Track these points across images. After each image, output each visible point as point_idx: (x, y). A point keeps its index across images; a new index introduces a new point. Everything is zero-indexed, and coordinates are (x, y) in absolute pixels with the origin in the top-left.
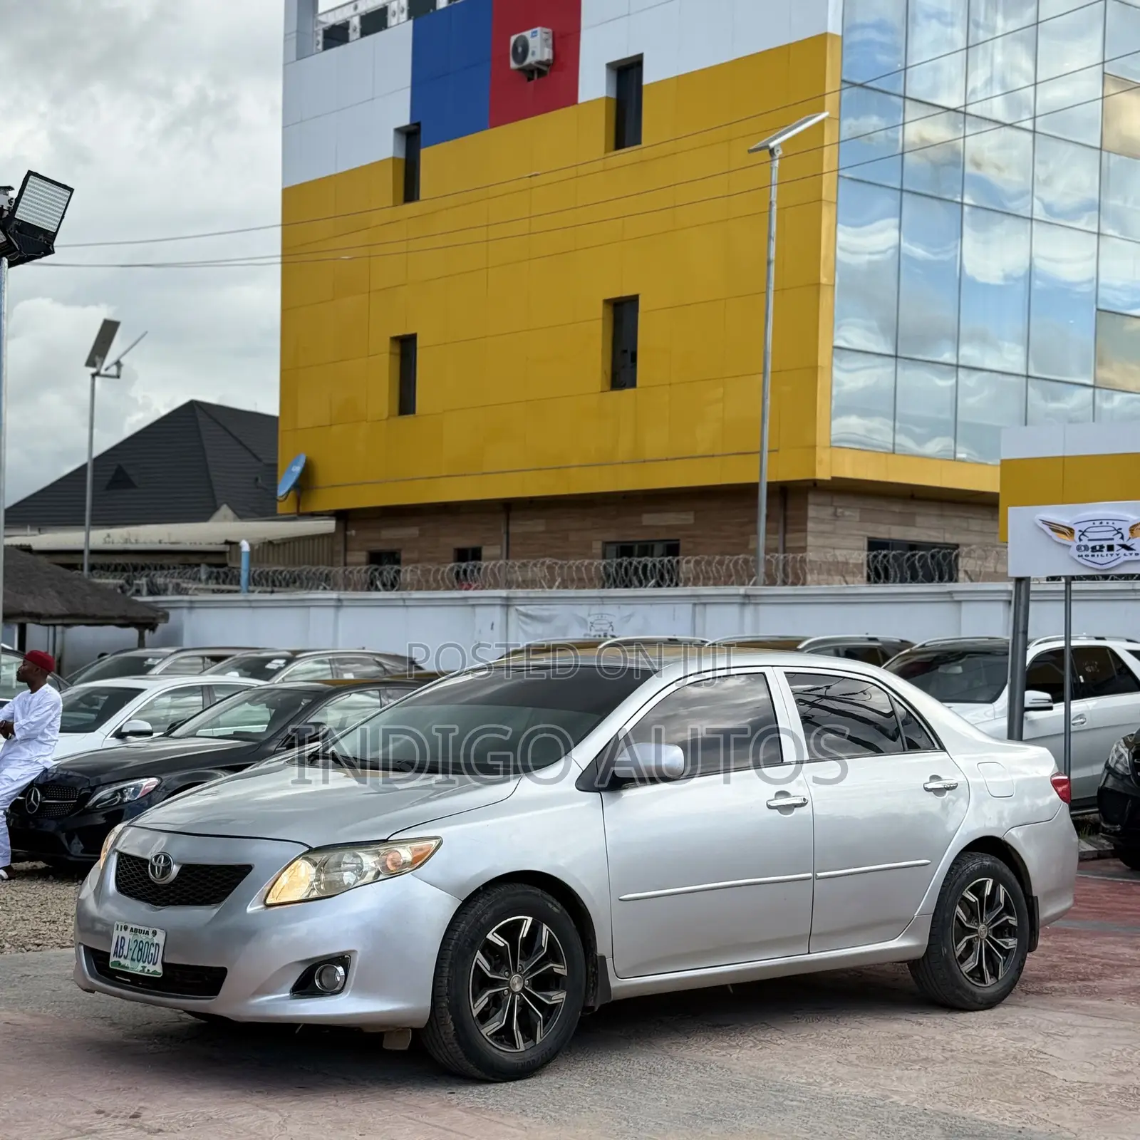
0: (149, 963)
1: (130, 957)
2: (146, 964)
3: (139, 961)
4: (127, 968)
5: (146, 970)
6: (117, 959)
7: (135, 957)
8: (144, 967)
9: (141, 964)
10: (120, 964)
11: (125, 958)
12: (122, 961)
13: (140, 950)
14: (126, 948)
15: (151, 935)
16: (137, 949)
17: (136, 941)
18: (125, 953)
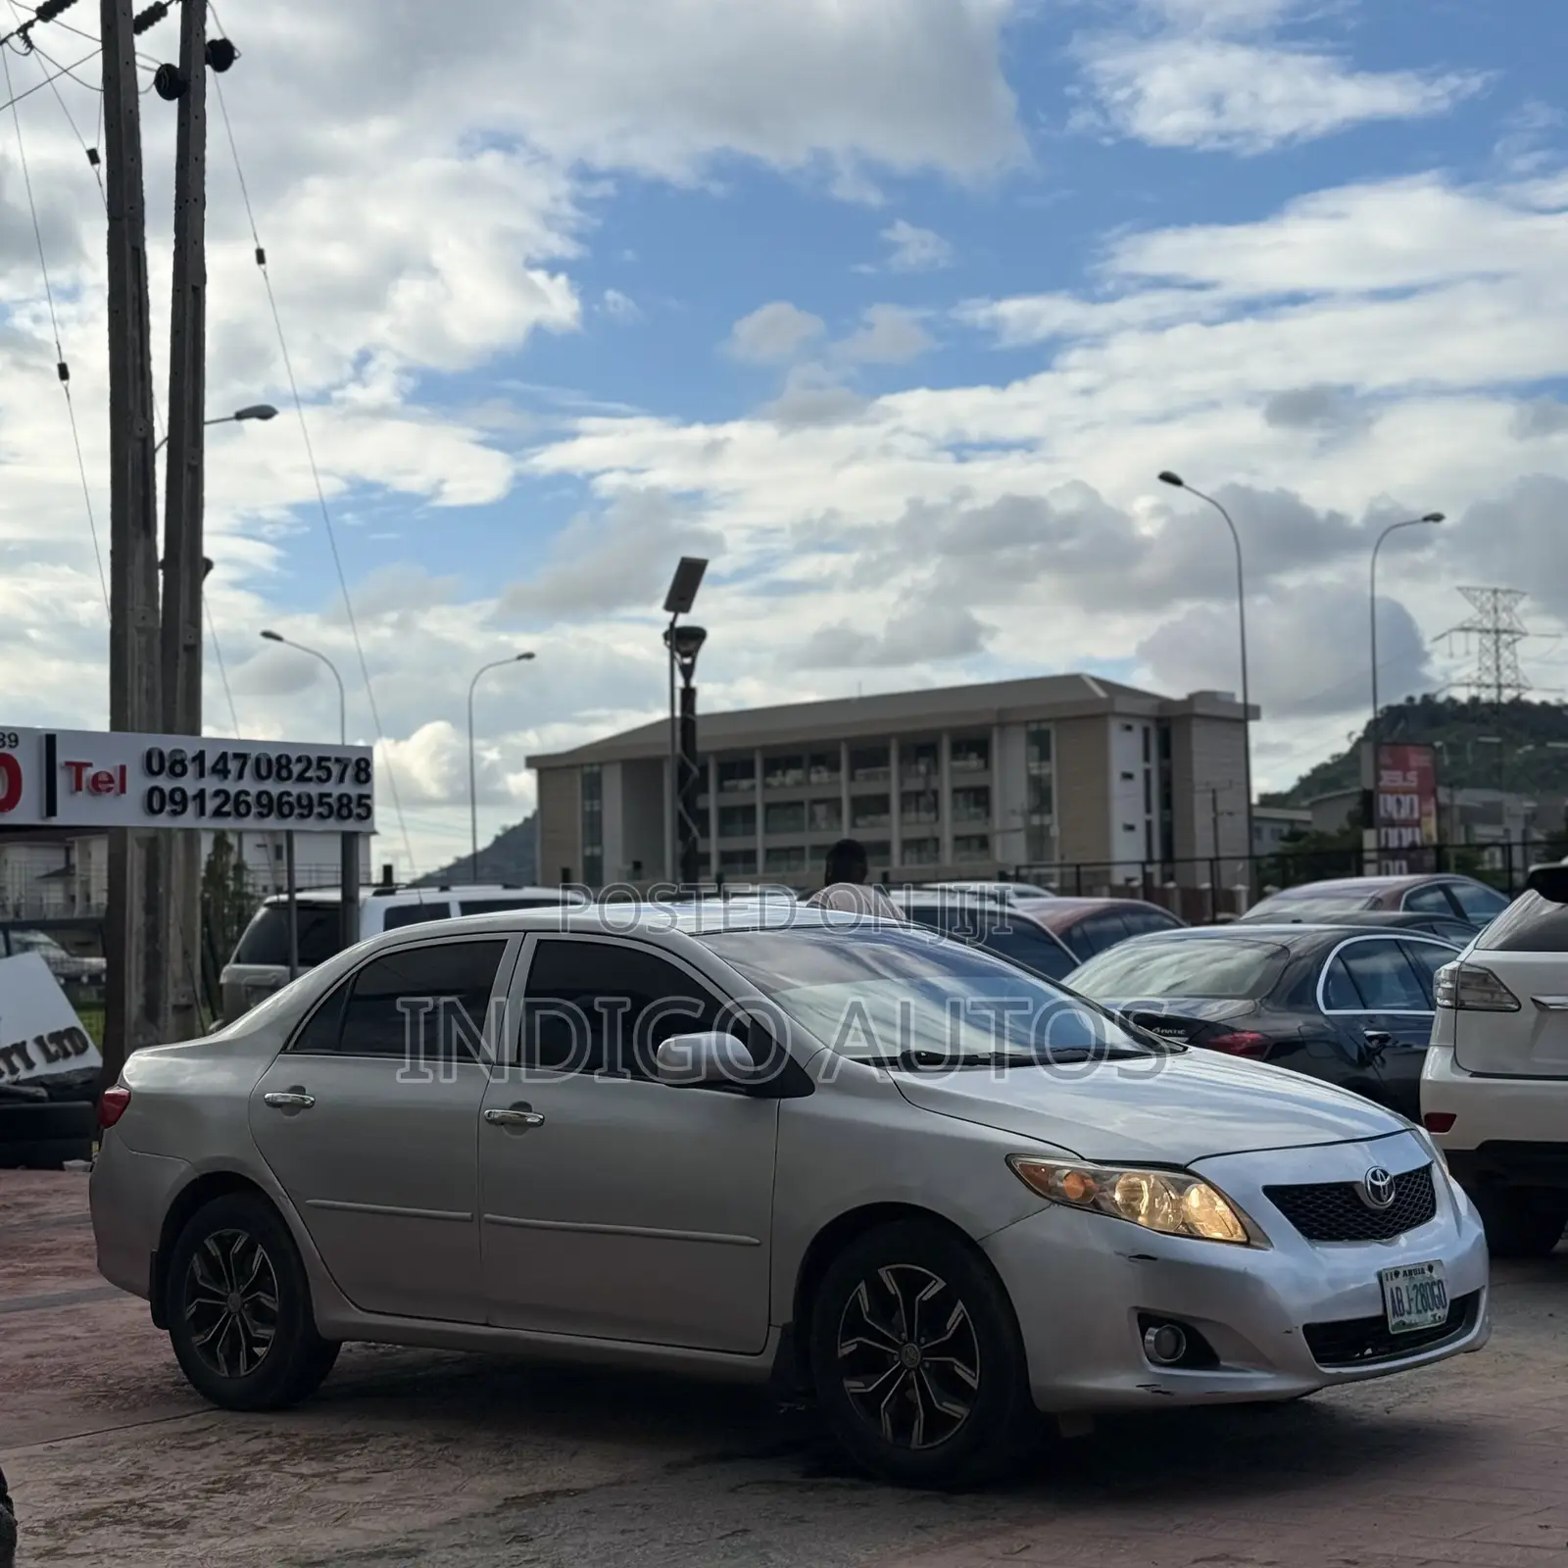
0: (1438, 1308)
1: (1414, 1309)
2: (1436, 1311)
3: (1426, 1311)
4: (1416, 1324)
5: (1437, 1318)
6: (1398, 1319)
7: (1420, 1307)
8: (1434, 1316)
9: (1430, 1313)
10: (1404, 1324)
11: (1409, 1313)
12: (1406, 1319)
13: (1423, 1296)
14: (1405, 1300)
15: (1427, 1272)
16: (1419, 1297)
17: (1415, 1286)
18: (1406, 1306)
